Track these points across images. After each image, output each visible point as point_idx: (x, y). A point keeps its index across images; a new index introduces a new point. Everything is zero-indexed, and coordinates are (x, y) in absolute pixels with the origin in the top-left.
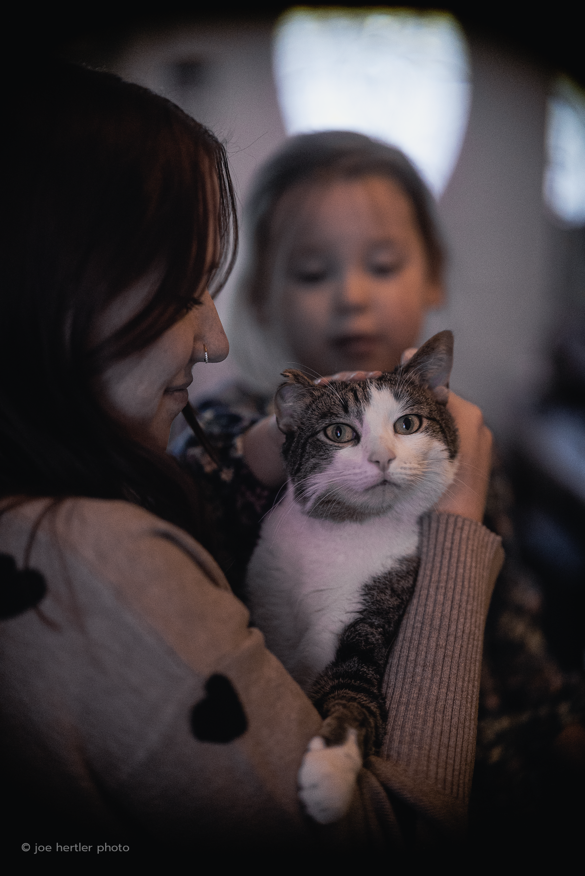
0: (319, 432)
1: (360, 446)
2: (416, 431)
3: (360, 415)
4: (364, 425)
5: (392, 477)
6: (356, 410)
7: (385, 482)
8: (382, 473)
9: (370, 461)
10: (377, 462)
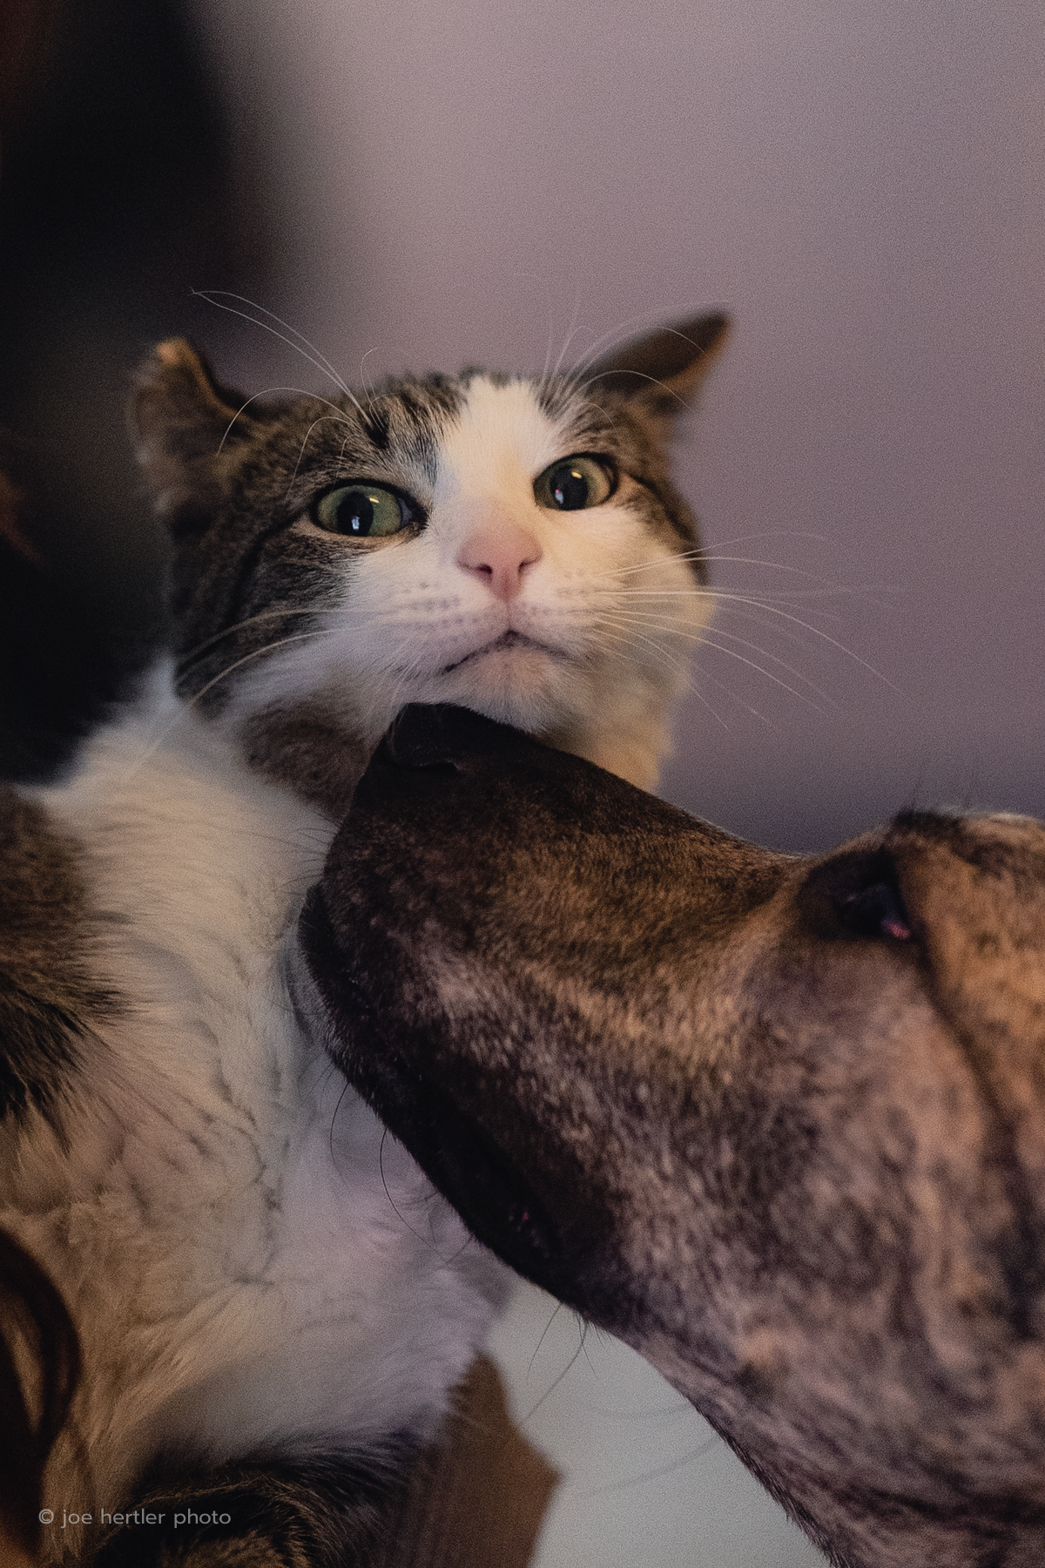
0: (296, 517)
1: (429, 534)
2: (603, 502)
3: (424, 448)
4: (441, 476)
5: (534, 620)
6: (411, 434)
7: (511, 638)
8: (502, 605)
9: (464, 565)
10: (486, 570)
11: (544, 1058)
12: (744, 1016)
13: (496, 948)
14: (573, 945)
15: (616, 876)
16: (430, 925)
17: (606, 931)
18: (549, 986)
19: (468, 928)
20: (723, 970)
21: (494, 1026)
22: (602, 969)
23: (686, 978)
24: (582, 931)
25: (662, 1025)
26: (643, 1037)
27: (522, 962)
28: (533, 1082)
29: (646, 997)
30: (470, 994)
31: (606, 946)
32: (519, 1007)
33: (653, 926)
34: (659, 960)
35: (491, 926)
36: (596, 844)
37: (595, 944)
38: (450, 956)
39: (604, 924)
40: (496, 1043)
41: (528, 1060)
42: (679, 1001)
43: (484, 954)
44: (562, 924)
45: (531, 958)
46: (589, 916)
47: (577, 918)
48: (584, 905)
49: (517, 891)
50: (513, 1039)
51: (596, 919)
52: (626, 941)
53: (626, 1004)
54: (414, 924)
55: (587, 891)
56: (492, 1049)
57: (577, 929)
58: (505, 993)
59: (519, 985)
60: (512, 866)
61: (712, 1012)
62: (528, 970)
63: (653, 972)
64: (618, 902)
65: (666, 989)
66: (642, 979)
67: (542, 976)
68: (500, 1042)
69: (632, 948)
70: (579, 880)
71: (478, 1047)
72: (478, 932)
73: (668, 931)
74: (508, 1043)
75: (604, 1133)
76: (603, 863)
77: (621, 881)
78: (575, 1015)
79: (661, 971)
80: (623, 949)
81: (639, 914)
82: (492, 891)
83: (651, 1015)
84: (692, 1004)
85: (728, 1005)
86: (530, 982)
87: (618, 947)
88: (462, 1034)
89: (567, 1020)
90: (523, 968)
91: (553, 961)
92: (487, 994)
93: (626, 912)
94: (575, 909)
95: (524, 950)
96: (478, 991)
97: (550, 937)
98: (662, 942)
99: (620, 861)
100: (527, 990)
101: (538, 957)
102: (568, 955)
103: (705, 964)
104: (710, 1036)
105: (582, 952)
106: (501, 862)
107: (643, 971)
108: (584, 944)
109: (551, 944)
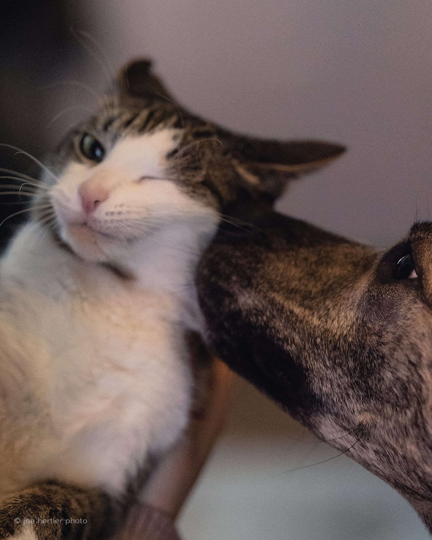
11: (279, 324)
12: (357, 319)
13: (260, 287)
14: (292, 290)
15: (311, 264)
16: (234, 278)
17: (306, 286)
18: (281, 302)
19: (249, 279)
20: (350, 300)
21: (260, 313)
22: (304, 300)
23: (336, 305)
24: (296, 285)
25: (326, 322)
26: (319, 325)
27: (270, 293)
28: (273, 330)
29: (321, 312)
30: (250, 301)
31: (306, 292)
32: (270, 307)
33: (325, 284)
34: (327, 298)
35: (259, 279)
36: (303, 252)
37: (301, 291)
38: (241, 289)
39: (306, 282)
40: (260, 318)
41: (272, 324)
42: (333, 313)
43: (256, 289)
44: (288, 282)
45: (275, 291)
46: (300, 280)
47: (294, 280)
48: (298, 275)
49: (269, 267)
50: (267, 317)
51: (303, 281)
52: (314, 290)
53: (313, 313)
54: (228, 278)
55: (299, 270)
56: (258, 320)
57: (294, 284)
58: (264, 302)
59: (269, 301)
60: (267, 258)
61: (346, 317)
62: (273, 296)
63: (324, 304)
64: (312, 274)
65: (329, 309)
66: (320, 305)
67: (279, 298)
68: (261, 317)
69: (317, 293)
70: (296, 265)
71: (253, 319)
72: (253, 281)
73: (331, 286)
74: (265, 318)
75: (301, 349)
76: (306, 259)
77: (313, 266)
78: (292, 312)
79: (327, 302)
80: (313, 294)
81: (321, 278)
82: (259, 266)
83: (322, 319)
84: (338, 314)
85: (351, 315)
86: (273, 299)
87: (310, 292)
88: (247, 315)
89: (288, 313)
90: (271, 295)
91: (283, 294)
92: (257, 302)
93: (315, 278)
94: (294, 276)
95: (272, 288)
96: (253, 301)
97: (283, 285)
98: (329, 290)
99: (313, 258)
100: (272, 302)
101: (278, 292)
102: (290, 293)
103: (344, 298)
104: (344, 326)
105: (296, 293)
106: (263, 257)
107: (320, 302)
108: (297, 290)
109: (283, 288)
